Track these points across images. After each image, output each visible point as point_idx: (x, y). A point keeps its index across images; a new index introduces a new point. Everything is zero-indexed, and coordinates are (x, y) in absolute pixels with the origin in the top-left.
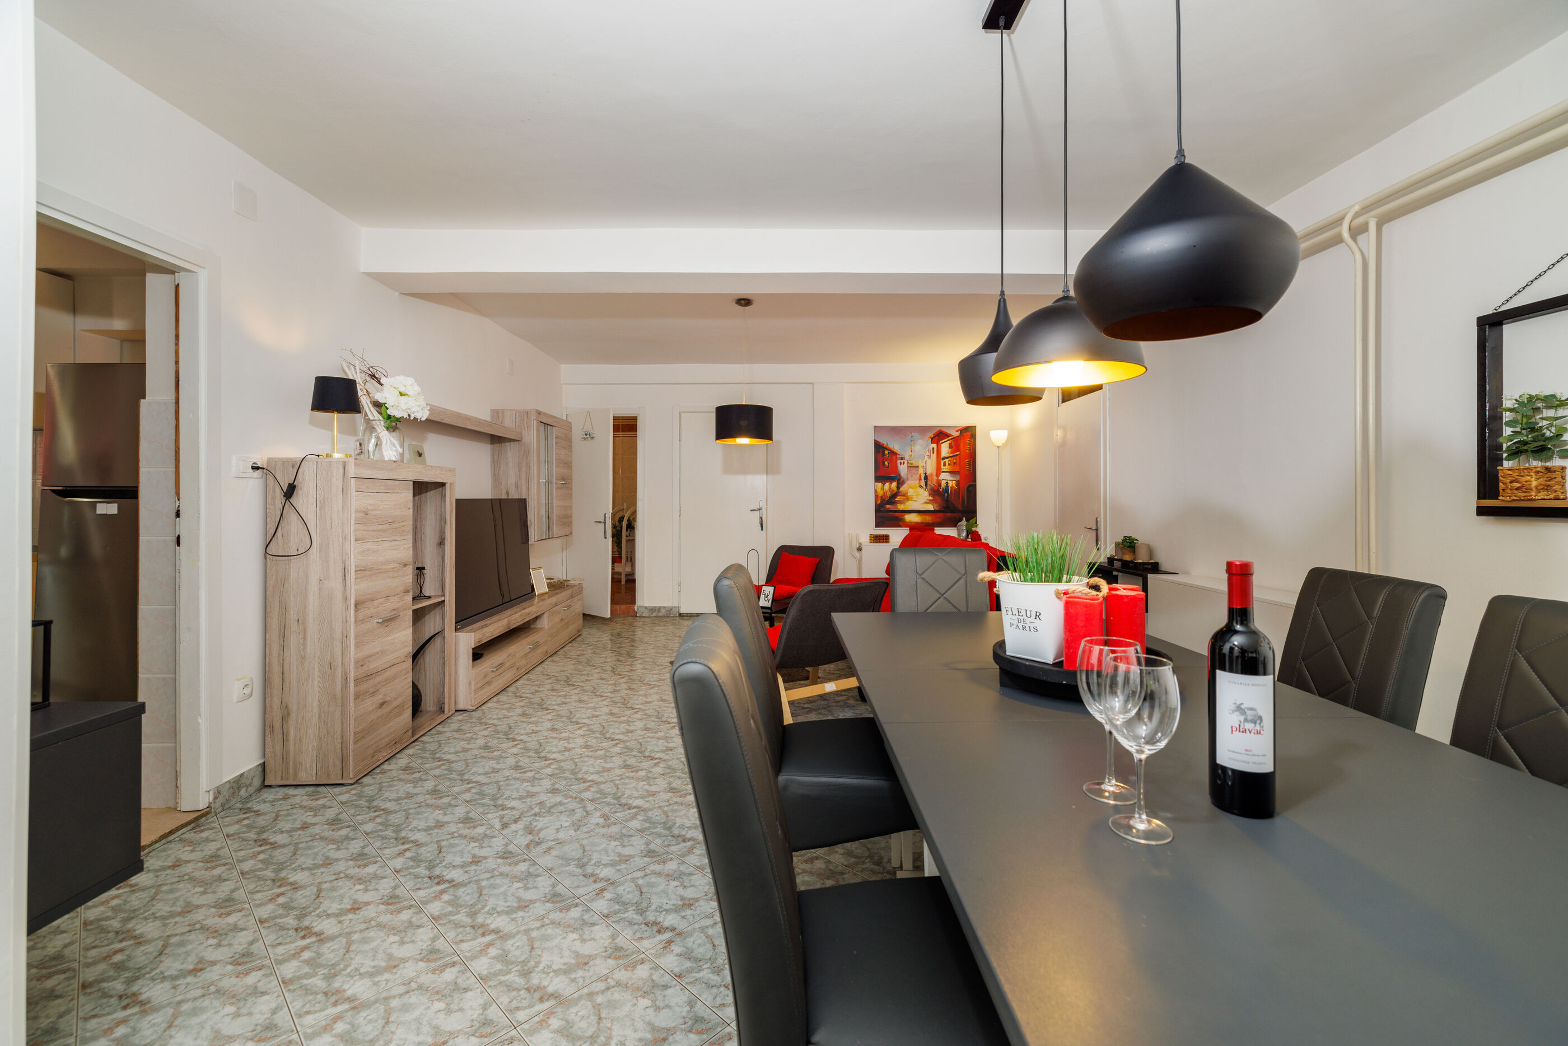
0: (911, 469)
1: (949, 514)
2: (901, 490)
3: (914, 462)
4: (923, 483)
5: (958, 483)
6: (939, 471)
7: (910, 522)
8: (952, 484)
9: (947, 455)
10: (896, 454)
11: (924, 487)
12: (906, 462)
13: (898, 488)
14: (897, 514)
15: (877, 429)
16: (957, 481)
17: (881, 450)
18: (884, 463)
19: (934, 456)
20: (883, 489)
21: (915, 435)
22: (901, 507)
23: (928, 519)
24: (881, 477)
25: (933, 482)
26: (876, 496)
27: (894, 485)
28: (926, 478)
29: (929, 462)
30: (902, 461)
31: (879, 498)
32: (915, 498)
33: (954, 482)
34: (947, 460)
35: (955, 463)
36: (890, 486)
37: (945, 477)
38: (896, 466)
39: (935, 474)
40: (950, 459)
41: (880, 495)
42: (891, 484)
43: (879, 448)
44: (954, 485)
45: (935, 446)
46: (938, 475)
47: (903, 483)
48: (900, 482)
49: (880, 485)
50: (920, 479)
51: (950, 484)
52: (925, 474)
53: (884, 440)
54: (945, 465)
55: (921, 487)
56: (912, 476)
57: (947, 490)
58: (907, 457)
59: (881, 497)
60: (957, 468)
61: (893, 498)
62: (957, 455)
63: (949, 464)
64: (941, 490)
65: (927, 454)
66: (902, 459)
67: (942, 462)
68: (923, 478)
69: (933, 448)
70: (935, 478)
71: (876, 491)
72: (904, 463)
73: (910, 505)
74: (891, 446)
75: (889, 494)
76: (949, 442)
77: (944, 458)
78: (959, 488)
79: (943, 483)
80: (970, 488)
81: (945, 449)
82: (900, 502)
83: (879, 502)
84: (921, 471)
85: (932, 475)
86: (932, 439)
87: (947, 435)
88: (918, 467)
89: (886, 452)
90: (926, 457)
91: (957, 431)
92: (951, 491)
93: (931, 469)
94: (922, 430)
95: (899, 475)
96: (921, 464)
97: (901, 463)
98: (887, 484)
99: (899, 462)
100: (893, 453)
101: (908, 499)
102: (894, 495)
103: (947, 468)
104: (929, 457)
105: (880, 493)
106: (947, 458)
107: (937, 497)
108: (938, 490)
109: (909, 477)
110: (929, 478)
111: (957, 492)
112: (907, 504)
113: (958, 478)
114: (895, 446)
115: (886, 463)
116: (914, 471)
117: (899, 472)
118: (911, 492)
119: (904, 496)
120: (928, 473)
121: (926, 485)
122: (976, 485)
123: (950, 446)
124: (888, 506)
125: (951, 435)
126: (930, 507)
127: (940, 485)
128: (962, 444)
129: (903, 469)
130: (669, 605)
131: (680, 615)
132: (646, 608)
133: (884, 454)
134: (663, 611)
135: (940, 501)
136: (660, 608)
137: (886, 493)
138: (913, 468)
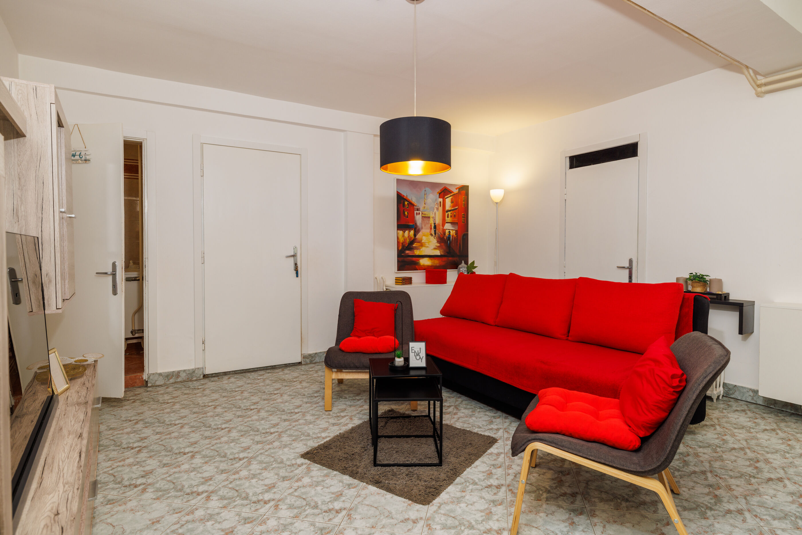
0: (425, 219)
1: (450, 258)
2: (417, 237)
3: (427, 213)
4: (433, 232)
6: (444, 222)
7: (424, 266)
8: (453, 233)
9: (450, 209)
10: (413, 205)
11: (434, 235)
12: (421, 213)
13: (415, 235)
14: (414, 259)
15: (400, 182)
16: (456, 231)
17: (402, 201)
18: (404, 213)
19: (441, 209)
20: (403, 236)
21: (428, 189)
22: (417, 252)
23: (436, 262)
24: (402, 226)
25: (439, 232)
26: (398, 242)
28: (435, 227)
29: (437, 213)
30: (418, 212)
31: (401, 244)
32: (427, 245)
33: (454, 231)
34: (449, 213)
35: (454, 216)
36: (409, 234)
38: (414, 217)
39: (441, 224)
40: (451, 212)
41: (401, 242)
42: (410, 232)
43: (401, 199)
44: (454, 234)
45: (441, 200)
46: (443, 225)
48: (417, 231)
49: (401, 232)
50: (431, 229)
51: (452, 233)
52: (435, 224)
53: (405, 193)
54: (448, 217)
55: (431, 235)
56: (425, 226)
58: (421, 209)
59: (402, 243)
60: (456, 220)
61: (411, 244)
62: (456, 209)
63: (451, 216)
64: (445, 238)
65: (436, 206)
66: (418, 210)
67: (446, 214)
68: (433, 228)
69: (440, 202)
70: (441, 227)
71: (398, 238)
72: (419, 213)
73: (424, 251)
74: (409, 198)
75: (408, 241)
76: (451, 197)
77: (448, 211)
78: (457, 236)
79: (447, 231)
80: (464, 237)
81: (448, 203)
82: (417, 248)
83: (400, 248)
84: (432, 221)
85: (439, 225)
86: (440, 194)
87: (450, 192)
88: (429, 217)
89: (406, 203)
90: (435, 209)
91: (456, 189)
92: (452, 239)
94: (433, 186)
95: (416, 224)
96: (432, 215)
97: (417, 213)
98: (407, 232)
99: (415, 212)
100: (411, 204)
101: (422, 245)
102: (412, 242)
103: (449, 219)
104: (438, 209)
105: (402, 240)
106: (450, 211)
107: (443, 244)
108: (443, 238)
109: (423, 226)
110: (437, 228)
111: (456, 239)
112: (421, 250)
113: (457, 228)
114: (413, 198)
115: (406, 213)
116: (426, 220)
117: (415, 221)
118: (424, 239)
119: (419, 242)
120: (437, 222)
121: (435, 234)
122: (468, 234)
123: (452, 201)
124: (407, 252)
125: (453, 192)
126: (438, 253)
128: (459, 200)
129: (418, 219)
130: (191, 367)
131: (205, 376)
132: (160, 374)
133: (404, 203)
134: (183, 376)
135: (444, 247)
136: (179, 372)
137: (405, 240)
138: (426, 218)
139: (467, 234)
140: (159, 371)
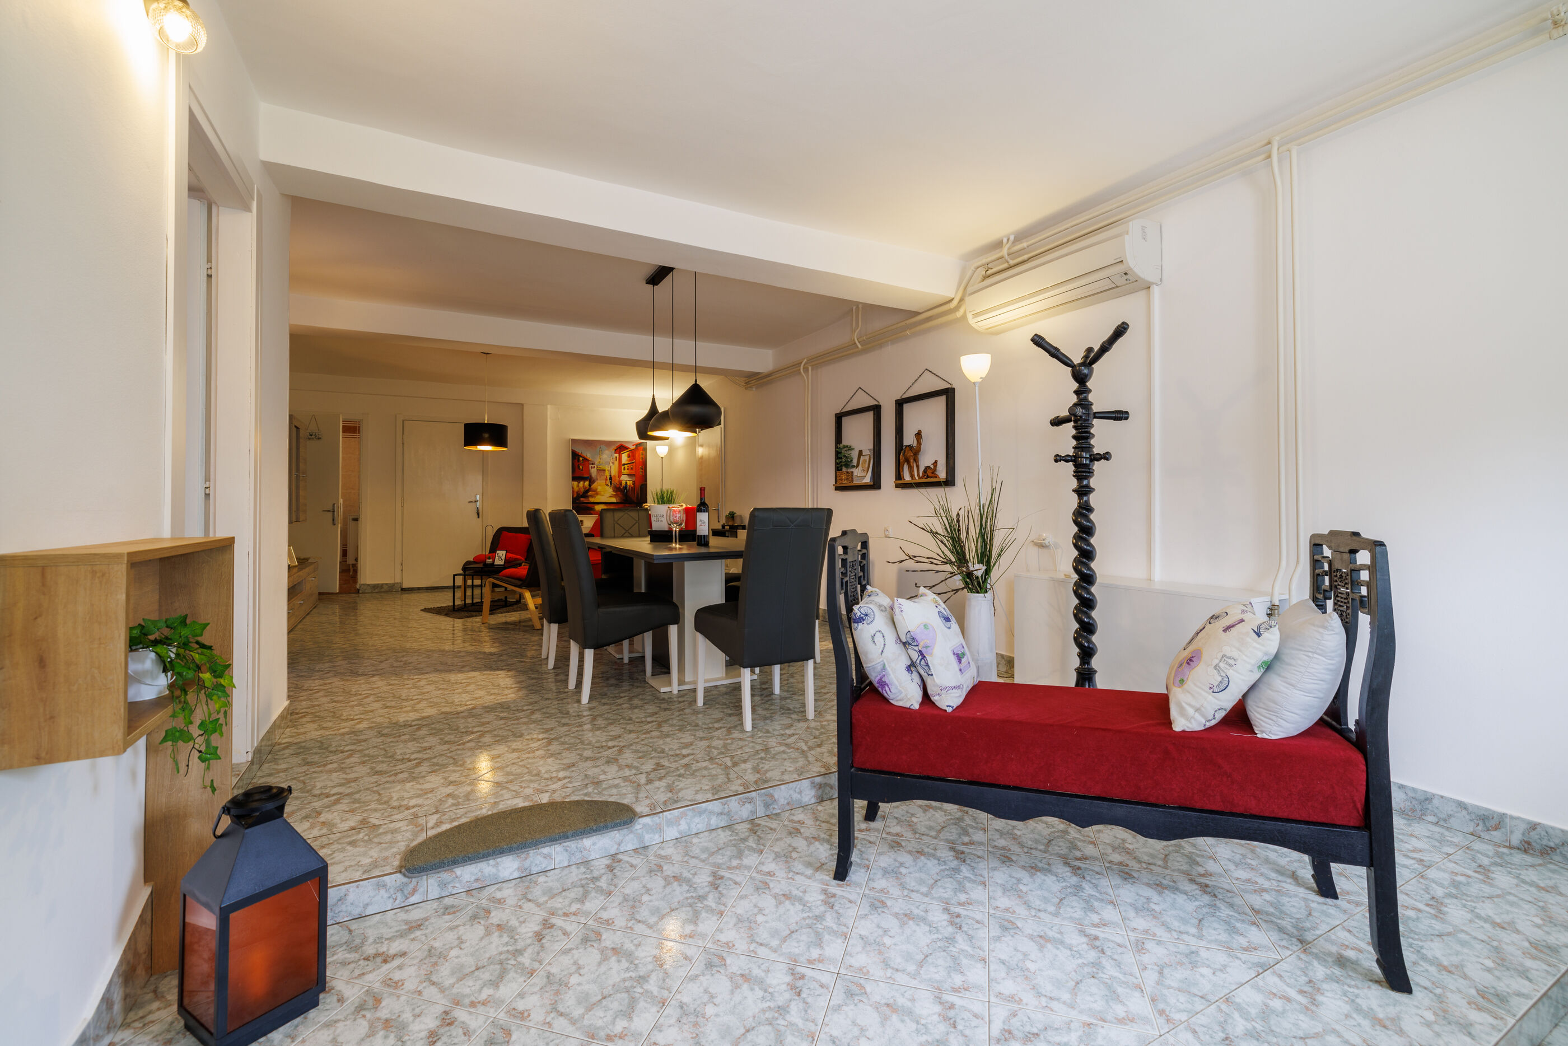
1: (626, 505)
3: (602, 467)
4: (608, 482)
5: (634, 483)
6: (620, 474)
8: (629, 483)
9: (626, 463)
10: (588, 460)
13: (590, 485)
14: (589, 505)
15: (574, 441)
16: (633, 481)
17: (577, 457)
18: (579, 467)
19: (617, 463)
20: (578, 486)
21: (603, 447)
22: (592, 500)
24: (576, 477)
25: (616, 481)
26: (573, 492)
27: (587, 483)
28: (611, 478)
29: (613, 467)
31: (575, 493)
33: (631, 481)
34: (626, 466)
35: (631, 468)
37: (624, 478)
38: (589, 470)
40: (628, 465)
42: (584, 482)
43: (575, 456)
44: (631, 484)
45: (617, 455)
46: (619, 476)
47: (594, 482)
48: (592, 481)
49: (576, 483)
50: (607, 480)
52: (610, 476)
53: (579, 450)
54: (624, 469)
55: (607, 485)
57: (626, 487)
58: (597, 463)
59: (577, 492)
60: (633, 472)
61: (585, 493)
62: (633, 463)
63: (628, 469)
64: (622, 488)
67: (623, 467)
69: (616, 457)
71: (572, 488)
73: (598, 499)
74: (584, 454)
75: (583, 490)
76: (627, 453)
77: (624, 465)
78: (635, 486)
79: (624, 482)
80: (642, 486)
81: (625, 457)
82: (592, 496)
83: (575, 496)
84: (607, 473)
86: (615, 450)
87: (626, 448)
89: (581, 459)
91: (633, 449)
92: (629, 488)
93: (614, 471)
94: (608, 444)
98: (582, 483)
100: (586, 460)
102: (587, 491)
103: (626, 472)
104: (613, 463)
105: (576, 489)
110: (613, 479)
111: (633, 489)
113: (634, 479)
114: (588, 455)
115: (581, 467)
116: (601, 473)
118: (599, 489)
120: (613, 474)
121: (611, 484)
123: (629, 456)
124: (582, 499)
125: (629, 451)
126: (614, 500)
127: (621, 484)
128: (637, 455)
129: (594, 472)
130: (391, 581)
131: (403, 590)
132: (369, 585)
133: (579, 460)
134: (385, 587)
135: (621, 496)
136: (382, 584)
137: (580, 489)
138: (601, 471)
139: (646, 485)
140: (368, 583)
